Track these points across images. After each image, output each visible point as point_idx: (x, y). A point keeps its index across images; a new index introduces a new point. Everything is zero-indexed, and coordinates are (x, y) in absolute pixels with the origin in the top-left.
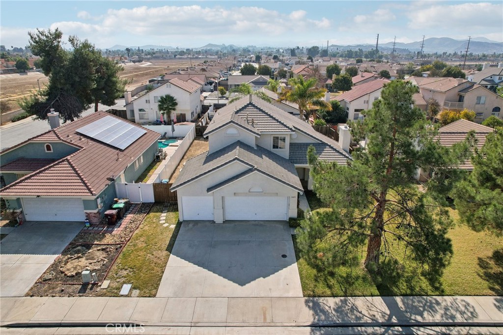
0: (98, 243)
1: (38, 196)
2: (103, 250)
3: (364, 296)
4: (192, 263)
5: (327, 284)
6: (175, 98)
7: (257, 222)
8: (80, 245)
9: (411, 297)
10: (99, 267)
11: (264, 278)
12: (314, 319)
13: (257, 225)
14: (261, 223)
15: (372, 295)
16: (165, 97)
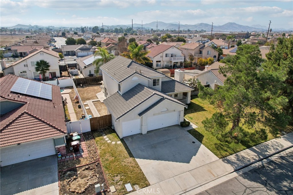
0: (79, 166)
1: (19, 144)
2: (87, 169)
3: (242, 151)
4: (152, 160)
5: (224, 150)
6: (47, 62)
7: (164, 129)
8: (68, 171)
9: (258, 146)
10: (97, 180)
11: (195, 155)
12: (233, 167)
13: (165, 130)
14: (166, 128)
15: (245, 149)
16: (40, 62)
